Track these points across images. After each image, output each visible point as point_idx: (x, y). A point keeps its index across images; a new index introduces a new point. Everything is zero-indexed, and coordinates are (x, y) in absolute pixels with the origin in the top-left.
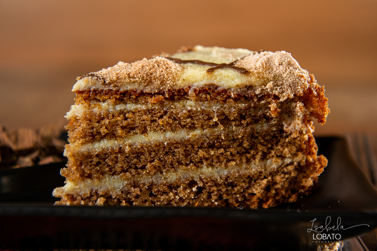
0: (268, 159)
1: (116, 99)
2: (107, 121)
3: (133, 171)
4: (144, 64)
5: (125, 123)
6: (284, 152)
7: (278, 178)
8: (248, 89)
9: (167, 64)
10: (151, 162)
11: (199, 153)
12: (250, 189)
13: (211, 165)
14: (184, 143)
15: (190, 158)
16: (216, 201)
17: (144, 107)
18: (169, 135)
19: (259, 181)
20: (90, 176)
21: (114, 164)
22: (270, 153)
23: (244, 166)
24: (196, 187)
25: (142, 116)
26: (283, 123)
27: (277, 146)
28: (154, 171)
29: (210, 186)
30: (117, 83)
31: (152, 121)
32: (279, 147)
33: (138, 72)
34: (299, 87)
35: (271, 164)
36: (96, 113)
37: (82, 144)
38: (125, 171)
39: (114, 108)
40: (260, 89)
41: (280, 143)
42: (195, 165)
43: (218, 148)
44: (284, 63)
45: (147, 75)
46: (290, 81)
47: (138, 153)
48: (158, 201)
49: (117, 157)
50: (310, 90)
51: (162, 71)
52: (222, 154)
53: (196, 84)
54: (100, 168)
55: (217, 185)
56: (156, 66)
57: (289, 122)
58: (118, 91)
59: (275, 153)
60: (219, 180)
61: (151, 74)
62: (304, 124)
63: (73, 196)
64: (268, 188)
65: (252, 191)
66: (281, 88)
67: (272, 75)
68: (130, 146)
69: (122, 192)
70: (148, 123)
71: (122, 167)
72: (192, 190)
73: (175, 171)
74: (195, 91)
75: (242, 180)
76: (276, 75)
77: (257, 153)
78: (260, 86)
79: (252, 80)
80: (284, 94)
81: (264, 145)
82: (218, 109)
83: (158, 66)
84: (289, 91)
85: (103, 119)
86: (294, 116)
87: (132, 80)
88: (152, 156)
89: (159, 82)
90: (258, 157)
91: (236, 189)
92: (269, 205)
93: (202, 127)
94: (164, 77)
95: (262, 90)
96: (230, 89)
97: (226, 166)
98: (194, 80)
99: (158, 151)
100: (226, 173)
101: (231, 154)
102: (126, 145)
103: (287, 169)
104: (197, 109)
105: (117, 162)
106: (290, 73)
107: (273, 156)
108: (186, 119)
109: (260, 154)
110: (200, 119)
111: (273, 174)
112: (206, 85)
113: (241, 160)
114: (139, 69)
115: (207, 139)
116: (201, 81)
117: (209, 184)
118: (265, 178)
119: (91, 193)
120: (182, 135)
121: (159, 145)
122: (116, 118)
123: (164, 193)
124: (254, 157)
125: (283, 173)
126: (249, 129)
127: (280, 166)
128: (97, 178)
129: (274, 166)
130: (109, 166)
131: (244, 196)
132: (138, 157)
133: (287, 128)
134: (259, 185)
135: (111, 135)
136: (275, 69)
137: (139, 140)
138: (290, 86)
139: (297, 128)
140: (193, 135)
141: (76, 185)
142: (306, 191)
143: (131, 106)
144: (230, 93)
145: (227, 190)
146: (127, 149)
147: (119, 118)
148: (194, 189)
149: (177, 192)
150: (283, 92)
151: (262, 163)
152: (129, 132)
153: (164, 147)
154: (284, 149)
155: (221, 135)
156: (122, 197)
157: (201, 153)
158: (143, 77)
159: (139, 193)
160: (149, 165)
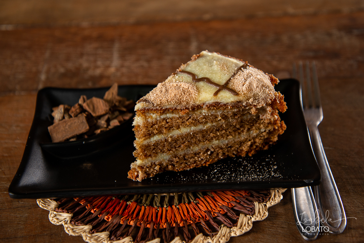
0: (251, 131)
1: (161, 113)
2: (157, 126)
3: (174, 150)
4: (176, 93)
5: (167, 125)
6: (261, 127)
7: (257, 140)
8: (238, 103)
9: (189, 91)
10: (183, 143)
11: (211, 135)
12: (241, 147)
13: (218, 139)
14: (201, 131)
15: (206, 138)
16: (221, 156)
17: (177, 116)
18: (193, 128)
19: (246, 142)
20: (150, 156)
21: (163, 148)
22: (252, 128)
23: (237, 137)
24: (210, 152)
25: (176, 120)
26: (260, 115)
27: (256, 124)
28: (186, 148)
29: (218, 150)
30: (161, 105)
31: (182, 122)
32: (258, 125)
33: (172, 99)
34: (269, 100)
35: (253, 134)
36: (150, 122)
37: (144, 140)
38: (169, 150)
39: (160, 117)
40: (245, 103)
41: (258, 122)
42: (209, 141)
43: (222, 130)
44: (259, 86)
45: (178, 100)
46: (263, 96)
47: (175, 140)
48: (189, 162)
49: (164, 144)
50: (275, 100)
51: (187, 97)
52: (224, 133)
53: (207, 102)
54: (155, 151)
55: (221, 148)
56: (183, 94)
57: (263, 114)
58: (162, 109)
59: (255, 128)
60: (223, 146)
61: (181, 99)
62: (272, 116)
63: (141, 166)
64: (251, 145)
65: (242, 148)
66: (258, 101)
67: (253, 94)
68: (171, 137)
69: (168, 161)
70: (181, 123)
71: (168, 149)
72: (208, 153)
73: (198, 145)
74: (207, 106)
75: (236, 144)
76: (255, 94)
77: (244, 129)
78: (246, 101)
79: (241, 98)
80: (260, 104)
81: (249, 125)
82: (221, 113)
83: (184, 93)
84: (263, 103)
85: (154, 125)
86: (266, 111)
87: (170, 103)
88: (184, 140)
89: (185, 103)
90: (245, 131)
91: (233, 149)
92: (252, 154)
93: (212, 122)
94: (188, 100)
95: (247, 103)
96: (228, 103)
97: (227, 139)
98: (206, 100)
99: (187, 137)
100: (227, 142)
101: (229, 132)
102: (169, 138)
103: (263, 135)
104: (208, 115)
105: (164, 146)
106: (263, 92)
107: (254, 130)
108: (202, 119)
109: (246, 129)
110: (210, 118)
111: (254, 138)
112: (213, 103)
113: (235, 135)
114: (173, 97)
115: (215, 127)
116: (210, 100)
117: (217, 149)
118: (250, 140)
119: (151, 164)
120: (200, 127)
121: (188, 135)
122: (162, 123)
123: (192, 157)
124: (243, 131)
125: (260, 136)
126: (239, 120)
127: (258, 134)
128: (154, 156)
129: (255, 134)
130: (160, 149)
131: (237, 151)
132: (176, 142)
133: (262, 117)
134: (246, 145)
135: (160, 132)
136: (254, 90)
137: (176, 133)
138: (263, 99)
139: (268, 118)
140: (206, 127)
141: (143, 161)
142: (273, 143)
143: (169, 115)
144: (228, 106)
145: (228, 150)
146: (170, 140)
147: (163, 123)
148: (209, 153)
149: (199, 156)
150: (259, 103)
151: (248, 134)
152: (170, 129)
153: (191, 135)
154: (260, 125)
155: (223, 125)
156: (169, 164)
157: (212, 135)
158: (176, 101)
159: (178, 160)
160: (182, 146)
